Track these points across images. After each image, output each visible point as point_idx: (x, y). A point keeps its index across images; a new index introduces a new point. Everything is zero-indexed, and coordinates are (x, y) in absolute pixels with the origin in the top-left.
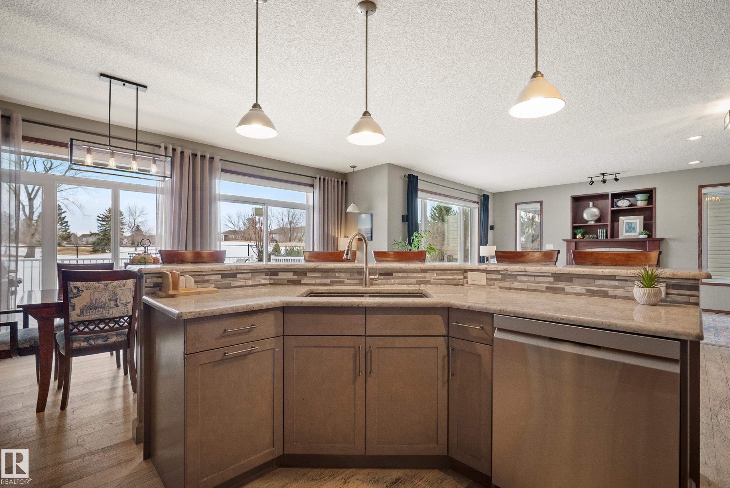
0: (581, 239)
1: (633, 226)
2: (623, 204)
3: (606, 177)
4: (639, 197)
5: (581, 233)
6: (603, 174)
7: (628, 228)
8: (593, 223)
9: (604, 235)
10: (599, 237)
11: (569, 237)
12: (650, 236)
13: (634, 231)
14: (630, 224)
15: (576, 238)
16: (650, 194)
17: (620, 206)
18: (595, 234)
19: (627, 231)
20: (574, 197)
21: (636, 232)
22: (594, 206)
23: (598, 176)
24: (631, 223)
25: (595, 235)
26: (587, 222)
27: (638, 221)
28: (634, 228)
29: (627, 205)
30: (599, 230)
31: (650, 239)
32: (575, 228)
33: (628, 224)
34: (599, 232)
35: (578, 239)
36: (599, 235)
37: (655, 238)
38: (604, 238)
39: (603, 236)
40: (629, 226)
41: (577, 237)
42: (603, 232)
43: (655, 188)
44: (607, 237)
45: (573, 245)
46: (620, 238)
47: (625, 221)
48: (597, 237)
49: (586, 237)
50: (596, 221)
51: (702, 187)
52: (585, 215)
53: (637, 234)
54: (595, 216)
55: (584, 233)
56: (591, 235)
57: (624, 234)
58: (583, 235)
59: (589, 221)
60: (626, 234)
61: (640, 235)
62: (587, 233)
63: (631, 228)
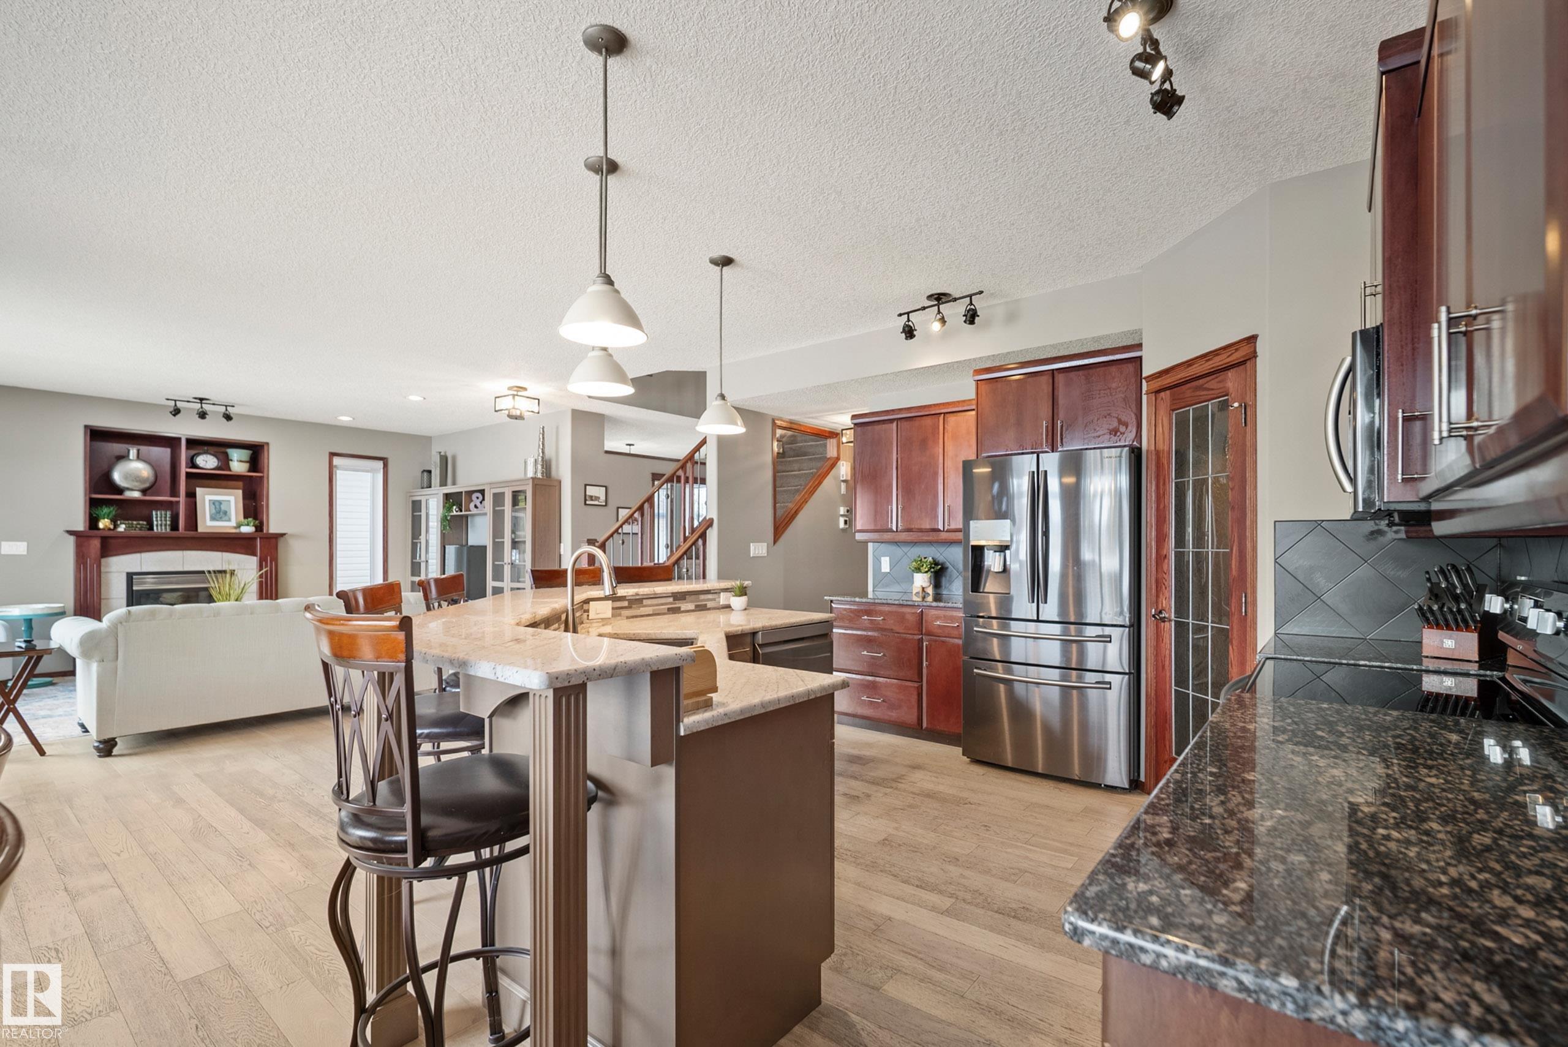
0: (110, 529)
1: (223, 507)
2: (207, 462)
3: (206, 407)
4: (235, 455)
5: (111, 516)
6: (201, 400)
7: (214, 511)
8: (136, 495)
9: (168, 523)
10: (155, 528)
11: (79, 525)
12: (259, 528)
13: (227, 518)
14: (217, 504)
15: (98, 529)
16: (256, 453)
17: (201, 465)
18: (145, 521)
19: (213, 518)
20: (94, 428)
21: (229, 520)
22: (139, 457)
23: (188, 402)
24: (220, 502)
25: (146, 523)
26: (120, 491)
27: (232, 499)
28: (225, 513)
29: (212, 467)
30: (154, 513)
31: (259, 534)
32: (94, 504)
33: (214, 504)
34: (154, 516)
35: (104, 529)
36: (155, 523)
37: (268, 534)
38: (168, 530)
39: (166, 525)
40: (216, 508)
41: (101, 525)
42: (166, 517)
43: (268, 444)
44: (175, 527)
45: (96, 544)
46: (200, 530)
47: (208, 498)
48: (151, 528)
49: (123, 526)
50: (144, 492)
51: (333, 455)
52: (117, 476)
53: (233, 523)
54: (141, 480)
55: (115, 516)
56: (135, 522)
57: (207, 524)
58: (114, 521)
59: (128, 489)
60: (209, 523)
61: (239, 526)
62: (125, 518)
63: (220, 512)
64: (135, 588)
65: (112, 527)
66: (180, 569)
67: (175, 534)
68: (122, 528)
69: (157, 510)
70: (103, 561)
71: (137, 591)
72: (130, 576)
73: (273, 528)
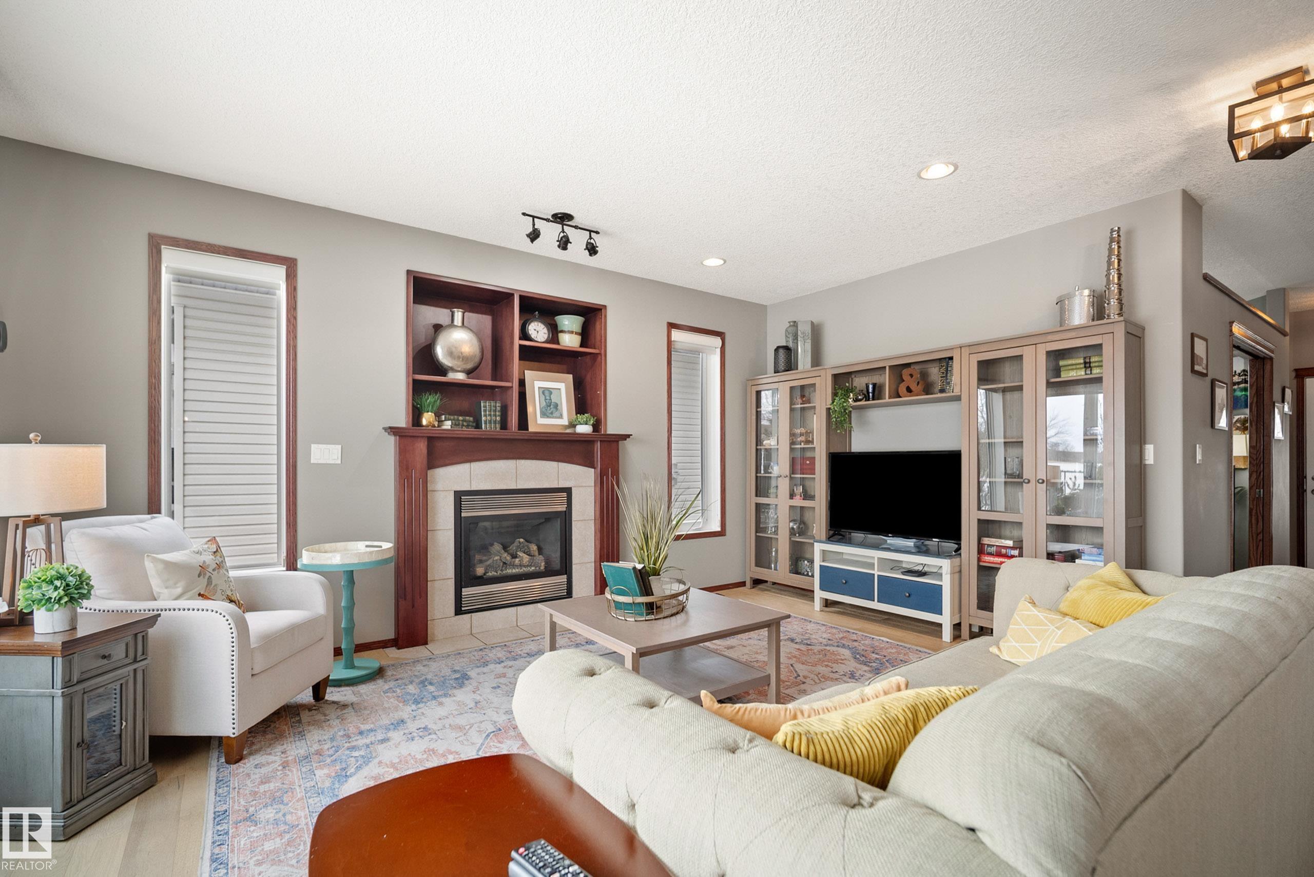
0: (434, 427)
2: (539, 332)
4: (567, 323)
5: (434, 409)
6: (563, 218)
8: (460, 377)
9: (498, 418)
10: (483, 426)
11: (402, 420)
12: (596, 427)
14: (547, 393)
15: (422, 426)
16: (591, 320)
17: (533, 337)
18: (470, 416)
19: (544, 415)
20: (417, 275)
21: (561, 417)
22: (464, 325)
25: (471, 419)
26: (442, 370)
27: (562, 386)
28: (556, 406)
29: (543, 340)
30: (482, 404)
31: (597, 435)
32: (418, 389)
33: (543, 393)
34: (482, 408)
35: (427, 426)
36: (483, 418)
37: (607, 435)
38: (498, 429)
39: (495, 422)
40: (546, 399)
41: (424, 422)
42: (495, 410)
43: (605, 307)
44: (504, 425)
45: (421, 447)
46: (532, 428)
47: (538, 384)
48: (478, 426)
49: (449, 423)
50: (469, 373)
51: (672, 326)
52: (440, 352)
53: (565, 421)
54: (465, 359)
55: (440, 408)
56: (461, 418)
57: (539, 422)
58: (438, 415)
59: (453, 370)
60: (542, 421)
61: (572, 425)
62: (451, 413)
63: (551, 408)
64: (463, 515)
65: (436, 424)
66: (513, 487)
67: (505, 434)
68: (447, 425)
69: (486, 400)
70: (430, 472)
71: (464, 517)
72: (459, 495)
73: (612, 427)
